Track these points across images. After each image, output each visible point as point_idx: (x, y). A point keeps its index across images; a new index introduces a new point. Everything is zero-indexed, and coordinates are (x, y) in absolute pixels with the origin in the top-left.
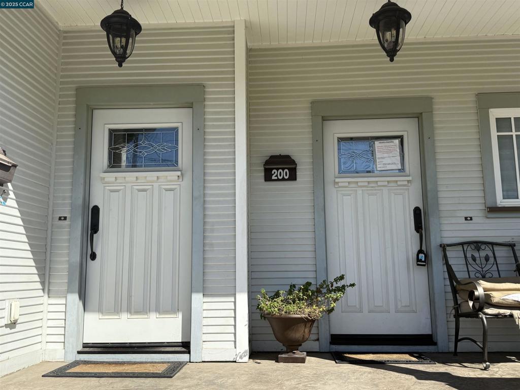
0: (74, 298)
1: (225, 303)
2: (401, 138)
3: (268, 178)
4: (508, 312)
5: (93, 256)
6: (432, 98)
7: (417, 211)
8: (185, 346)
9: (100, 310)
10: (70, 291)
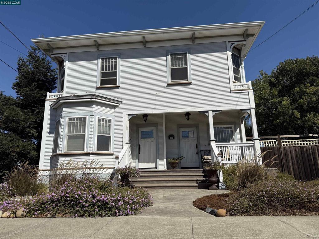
0: (137, 160)
1: (162, 161)
2: (193, 131)
3: (169, 139)
4: (207, 160)
5: (140, 153)
6: (198, 124)
7: (197, 145)
8: (156, 168)
9: (141, 162)
10: (136, 159)
